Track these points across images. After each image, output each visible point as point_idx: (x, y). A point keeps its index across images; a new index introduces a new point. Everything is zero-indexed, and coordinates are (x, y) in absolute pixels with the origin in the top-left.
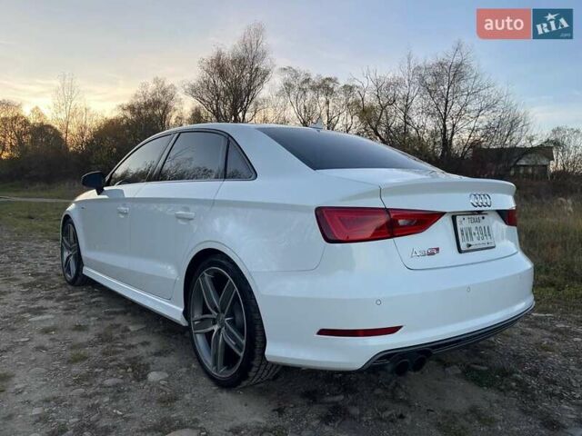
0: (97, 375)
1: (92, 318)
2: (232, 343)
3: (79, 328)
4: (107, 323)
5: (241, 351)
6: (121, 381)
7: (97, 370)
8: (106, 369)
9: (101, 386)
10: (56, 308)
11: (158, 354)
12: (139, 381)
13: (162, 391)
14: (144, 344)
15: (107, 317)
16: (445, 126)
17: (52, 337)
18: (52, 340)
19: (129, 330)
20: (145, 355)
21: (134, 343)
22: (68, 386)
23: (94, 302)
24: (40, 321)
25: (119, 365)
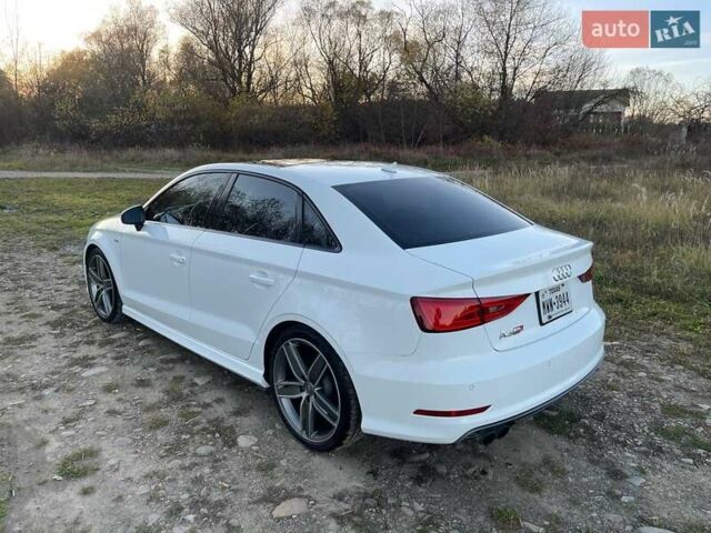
0: (186, 442)
1: (151, 369)
2: (324, 413)
3: (142, 383)
4: (170, 375)
5: (334, 420)
6: (213, 449)
7: (183, 437)
8: (192, 435)
9: (195, 455)
10: (104, 356)
11: (237, 413)
12: (230, 447)
13: (258, 457)
14: (219, 401)
15: (165, 366)
16: (504, 69)
17: (119, 396)
18: (120, 400)
19: (196, 384)
20: (225, 416)
21: (208, 401)
22: (162, 457)
23: (143, 347)
24: (94, 375)
25: (204, 429)
